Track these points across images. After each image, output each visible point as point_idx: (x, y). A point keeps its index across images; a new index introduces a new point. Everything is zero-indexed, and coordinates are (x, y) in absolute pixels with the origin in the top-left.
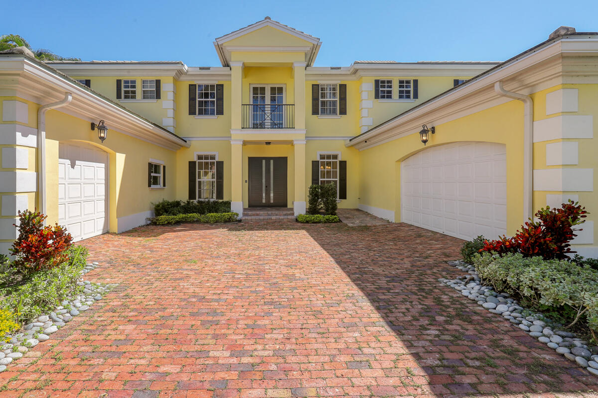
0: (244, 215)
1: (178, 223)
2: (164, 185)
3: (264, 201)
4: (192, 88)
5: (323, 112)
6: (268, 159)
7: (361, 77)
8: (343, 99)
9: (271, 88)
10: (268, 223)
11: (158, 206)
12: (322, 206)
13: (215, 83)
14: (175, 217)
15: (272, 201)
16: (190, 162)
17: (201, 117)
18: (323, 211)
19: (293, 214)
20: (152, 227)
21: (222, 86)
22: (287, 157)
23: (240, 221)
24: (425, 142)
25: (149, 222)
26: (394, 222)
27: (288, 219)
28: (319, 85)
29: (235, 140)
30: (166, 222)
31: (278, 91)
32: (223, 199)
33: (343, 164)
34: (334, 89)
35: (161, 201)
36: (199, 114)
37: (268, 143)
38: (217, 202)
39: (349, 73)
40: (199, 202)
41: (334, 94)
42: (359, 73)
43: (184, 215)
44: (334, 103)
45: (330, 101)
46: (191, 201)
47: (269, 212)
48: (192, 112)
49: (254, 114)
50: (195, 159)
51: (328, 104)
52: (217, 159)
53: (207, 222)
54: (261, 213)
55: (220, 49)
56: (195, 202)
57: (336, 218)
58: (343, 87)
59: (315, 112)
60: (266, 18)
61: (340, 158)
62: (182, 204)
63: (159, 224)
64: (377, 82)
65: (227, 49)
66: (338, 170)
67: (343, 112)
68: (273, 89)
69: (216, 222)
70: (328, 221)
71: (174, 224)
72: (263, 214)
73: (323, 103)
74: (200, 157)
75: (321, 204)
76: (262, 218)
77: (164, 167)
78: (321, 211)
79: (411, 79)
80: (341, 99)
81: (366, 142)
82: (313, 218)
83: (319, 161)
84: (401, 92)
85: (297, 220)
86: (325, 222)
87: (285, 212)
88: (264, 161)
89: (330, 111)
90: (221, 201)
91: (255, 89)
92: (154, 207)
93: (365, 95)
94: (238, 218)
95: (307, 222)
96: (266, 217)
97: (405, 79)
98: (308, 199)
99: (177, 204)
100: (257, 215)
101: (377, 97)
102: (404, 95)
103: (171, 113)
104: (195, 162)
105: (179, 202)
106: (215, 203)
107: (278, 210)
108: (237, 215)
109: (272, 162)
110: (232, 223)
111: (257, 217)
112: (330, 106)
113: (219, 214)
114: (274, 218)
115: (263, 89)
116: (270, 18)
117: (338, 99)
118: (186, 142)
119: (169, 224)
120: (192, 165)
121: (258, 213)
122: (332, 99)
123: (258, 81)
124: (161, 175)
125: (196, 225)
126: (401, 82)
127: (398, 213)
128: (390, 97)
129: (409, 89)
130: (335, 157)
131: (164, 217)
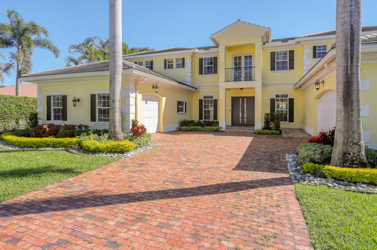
0: (226, 128)
1: (191, 131)
2: (186, 112)
3: (241, 122)
4: (201, 60)
5: (278, 69)
6: (243, 98)
7: (303, 46)
8: (292, 60)
9: (245, 56)
10: (238, 133)
11: (182, 122)
12: (273, 125)
13: (213, 56)
14: (189, 127)
16: (199, 100)
17: (205, 75)
18: (274, 128)
19: (254, 129)
20: (178, 132)
21: (217, 58)
22: (254, 97)
23: (223, 132)
24: (317, 89)
25: (177, 129)
27: (250, 131)
28: (275, 52)
29: (222, 88)
30: (185, 130)
31: (249, 58)
32: (217, 120)
33: (291, 101)
34: (286, 54)
35: (184, 120)
36: (204, 74)
37: (242, 89)
38: (214, 122)
39: (294, 43)
40: (204, 121)
41: (286, 57)
42: (301, 43)
43: (194, 127)
44: (286, 62)
45: (283, 62)
46: (200, 120)
47: (240, 128)
48: (201, 73)
49: (235, 72)
50: (202, 98)
51: (282, 63)
52: (214, 98)
53: (205, 131)
54: (235, 128)
55: (214, 40)
56: (202, 121)
57: (277, 132)
58: (292, 53)
59: (273, 68)
60: (238, 21)
61: (289, 97)
62: (195, 122)
63: (182, 131)
64: (314, 47)
65: (217, 40)
66: (288, 104)
67: (292, 67)
68: (246, 57)
69: (210, 131)
70: (272, 134)
71: (189, 131)
72: (236, 129)
74: (205, 97)
75: (272, 124)
76: (235, 130)
77: (186, 103)
78: (272, 128)
80: (290, 60)
81: (300, 87)
82: (263, 131)
83: (275, 99)
85: (254, 132)
86: (269, 134)
88: (241, 99)
89: (283, 67)
90: (216, 121)
91: (235, 58)
92: (180, 122)
93: (305, 57)
94: (222, 130)
95: (260, 134)
96: (238, 130)
98: (263, 121)
99: (193, 122)
100: (233, 129)
101: (314, 57)
103: (190, 74)
104: (202, 100)
105: (194, 121)
106: (212, 122)
107: (247, 127)
108: (222, 128)
109: (245, 99)
110: (218, 132)
111: (232, 130)
112: (283, 64)
113: (211, 127)
115: (240, 58)
116: (240, 20)
117: (288, 60)
118: (197, 89)
119: (186, 131)
120: (201, 101)
121: (234, 128)
122: (284, 60)
123: (236, 53)
124: (184, 107)
125: (199, 132)
130: (286, 96)
131: (184, 127)
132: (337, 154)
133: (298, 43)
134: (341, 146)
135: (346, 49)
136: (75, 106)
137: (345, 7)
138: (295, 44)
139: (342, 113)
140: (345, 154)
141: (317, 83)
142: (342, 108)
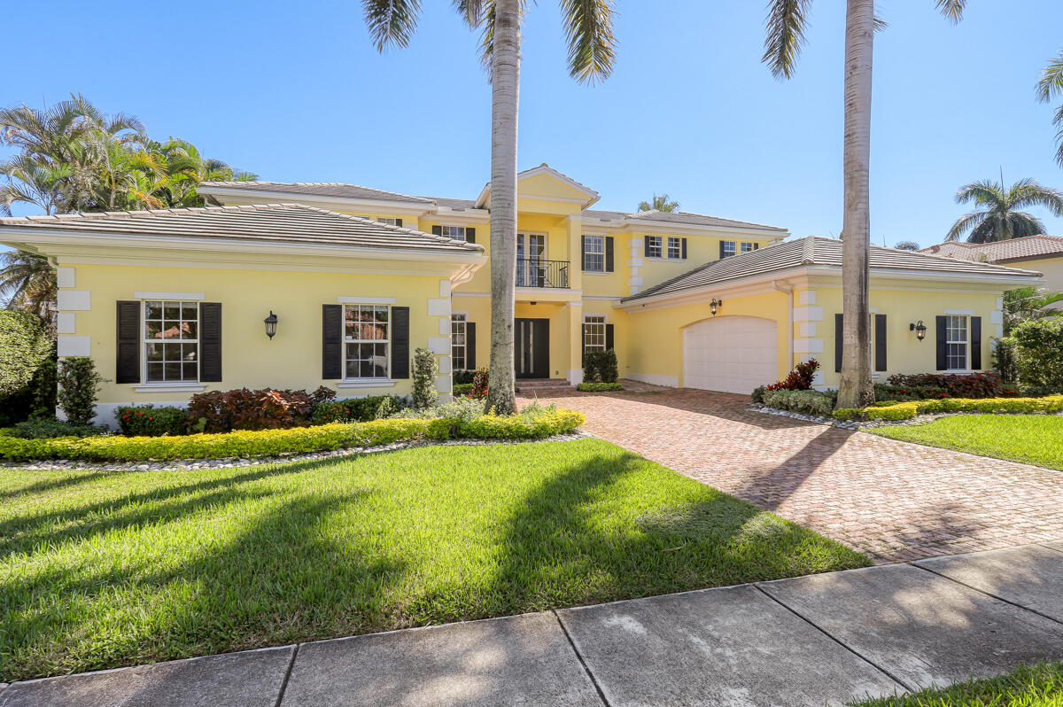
3: (522, 371)
4: (437, 229)
5: (589, 268)
6: (528, 321)
7: (631, 233)
8: (610, 254)
9: (531, 236)
13: (466, 226)
15: (532, 371)
19: (569, 384)
21: (474, 230)
22: (548, 320)
24: (714, 313)
26: (676, 387)
28: (587, 237)
31: (538, 239)
32: (475, 369)
33: (610, 328)
34: (600, 241)
37: (534, 303)
41: (600, 248)
42: (630, 228)
44: (600, 257)
45: (596, 255)
51: (594, 258)
52: (468, 320)
57: (620, 386)
58: (610, 241)
59: (585, 267)
60: (543, 166)
61: (607, 322)
64: (647, 238)
66: (605, 335)
67: (610, 268)
68: (533, 238)
70: (612, 389)
73: (589, 256)
75: (597, 372)
79: (680, 237)
80: (607, 254)
81: (643, 306)
83: (584, 324)
84: (670, 250)
85: (578, 389)
86: (610, 390)
87: (545, 382)
88: (523, 323)
89: (596, 266)
90: (473, 371)
93: (634, 252)
97: (674, 236)
100: (531, 385)
101: (647, 254)
102: (674, 254)
106: (467, 373)
109: (531, 323)
112: (597, 261)
114: (554, 387)
115: (522, 237)
116: (547, 166)
117: (604, 253)
122: (598, 253)
126: (671, 239)
127: (681, 380)
128: (659, 255)
129: (679, 249)
130: (601, 320)
132: (853, 395)
133: (627, 225)
134: (857, 386)
135: (861, 276)
136: (271, 335)
137: (860, 228)
138: (621, 228)
139: (858, 349)
140: (862, 394)
141: (713, 304)
142: (857, 342)
